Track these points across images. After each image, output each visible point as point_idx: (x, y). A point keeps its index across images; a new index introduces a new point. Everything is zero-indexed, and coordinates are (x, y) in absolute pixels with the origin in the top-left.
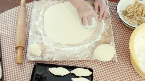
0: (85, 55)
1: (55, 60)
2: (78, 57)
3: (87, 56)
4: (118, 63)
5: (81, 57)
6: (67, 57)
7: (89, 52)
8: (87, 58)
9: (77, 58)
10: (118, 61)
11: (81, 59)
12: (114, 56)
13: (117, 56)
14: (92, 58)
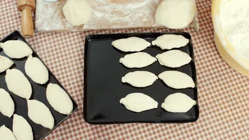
0: (141, 18)
1: (87, 28)
2: (129, 21)
3: (145, 20)
4: (200, 30)
5: (135, 22)
6: (108, 21)
7: (147, 12)
8: (144, 22)
9: (127, 23)
10: (201, 28)
11: (134, 25)
12: (194, 18)
13: (199, 19)
14: (153, 22)
